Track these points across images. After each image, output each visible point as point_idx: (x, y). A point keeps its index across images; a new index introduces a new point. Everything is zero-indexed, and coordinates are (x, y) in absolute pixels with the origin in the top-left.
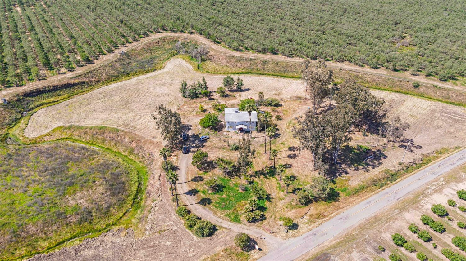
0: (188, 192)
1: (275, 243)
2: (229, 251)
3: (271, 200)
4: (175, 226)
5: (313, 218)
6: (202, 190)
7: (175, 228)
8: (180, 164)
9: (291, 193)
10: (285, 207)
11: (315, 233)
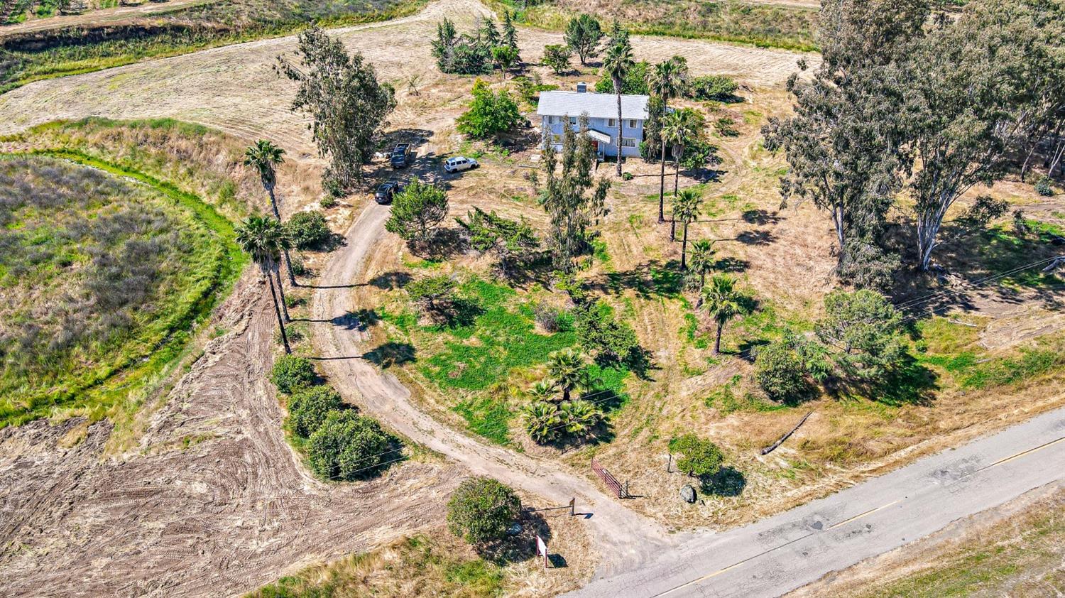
0: (345, 316)
1: (631, 543)
2: (422, 550)
3: (649, 373)
4: (250, 427)
5: (814, 456)
6: (397, 313)
7: (247, 433)
8: (353, 232)
9: (733, 353)
10: (699, 403)
11: (817, 518)
